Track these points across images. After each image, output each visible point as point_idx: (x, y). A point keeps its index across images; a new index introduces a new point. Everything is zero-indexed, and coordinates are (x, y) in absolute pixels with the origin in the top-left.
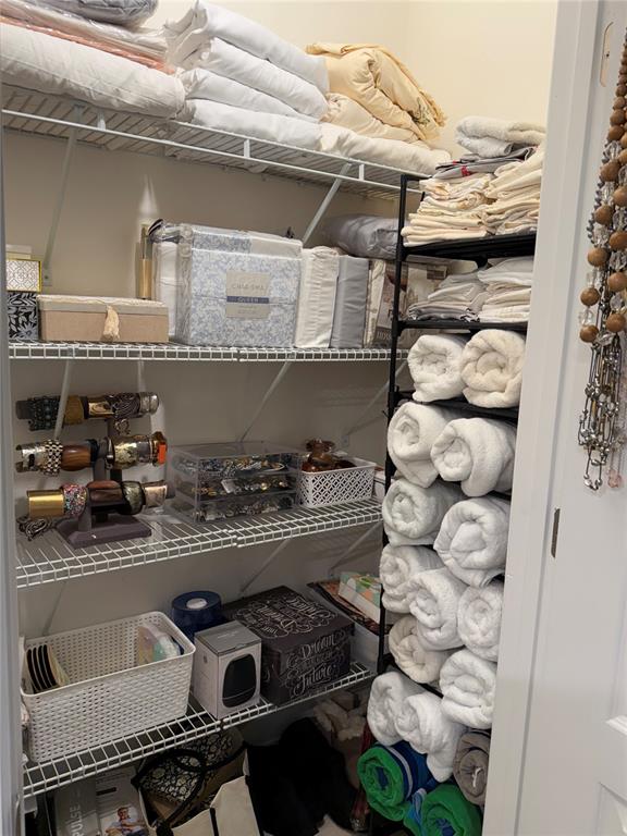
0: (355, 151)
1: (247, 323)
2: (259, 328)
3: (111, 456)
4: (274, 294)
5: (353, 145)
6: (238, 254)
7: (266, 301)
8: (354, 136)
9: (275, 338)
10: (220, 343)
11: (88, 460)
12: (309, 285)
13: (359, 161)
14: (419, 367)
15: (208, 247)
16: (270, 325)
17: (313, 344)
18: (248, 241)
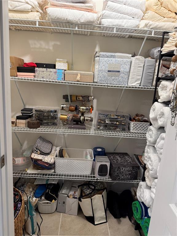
0: (151, 27)
1: (113, 78)
2: (116, 79)
3: (79, 109)
4: (122, 70)
5: (150, 25)
6: (112, 59)
7: (119, 72)
8: (151, 22)
9: (121, 82)
10: (106, 83)
11: (74, 110)
12: (133, 67)
13: (152, 30)
14: (161, 91)
15: (104, 57)
16: (120, 79)
17: (133, 84)
18: (115, 55)
